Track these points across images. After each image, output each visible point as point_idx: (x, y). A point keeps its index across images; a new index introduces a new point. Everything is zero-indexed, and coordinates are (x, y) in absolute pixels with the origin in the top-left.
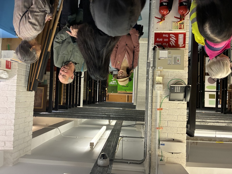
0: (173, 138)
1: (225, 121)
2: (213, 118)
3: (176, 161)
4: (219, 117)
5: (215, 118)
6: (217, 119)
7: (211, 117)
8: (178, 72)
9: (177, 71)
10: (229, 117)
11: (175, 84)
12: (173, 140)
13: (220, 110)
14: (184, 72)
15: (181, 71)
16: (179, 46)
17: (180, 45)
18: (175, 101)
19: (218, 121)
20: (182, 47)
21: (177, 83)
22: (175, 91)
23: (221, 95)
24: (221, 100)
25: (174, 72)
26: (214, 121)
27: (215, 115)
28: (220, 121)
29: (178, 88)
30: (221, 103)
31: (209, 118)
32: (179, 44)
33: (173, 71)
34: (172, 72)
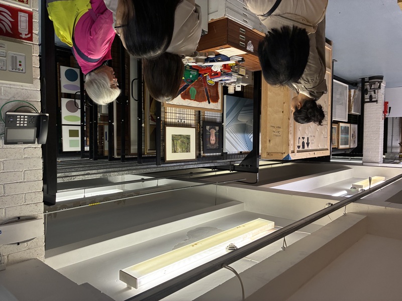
0: (19, 216)
1: (99, 171)
2: (79, 169)
3: (26, 255)
4: (87, 166)
5: (83, 167)
6: (87, 168)
7: (77, 166)
8: (21, 88)
9: (19, 86)
10: (102, 164)
11: (15, 112)
12: (19, 219)
13: (88, 154)
14: (32, 89)
15: (27, 86)
16: (20, 36)
17: (21, 34)
18: (17, 144)
19: (89, 172)
20: (25, 39)
21: (20, 109)
22: (17, 125)
23: (88, 130)
24: (88, 139)
25: (12, 86)
26: (83, 173)
27: (81, 164)
28: (91, 171)
29: (22, 118)
30: (88, 143)
31: (73, 170)
32: (20, 31)
33: (10, 85)
34: (8, 86)
